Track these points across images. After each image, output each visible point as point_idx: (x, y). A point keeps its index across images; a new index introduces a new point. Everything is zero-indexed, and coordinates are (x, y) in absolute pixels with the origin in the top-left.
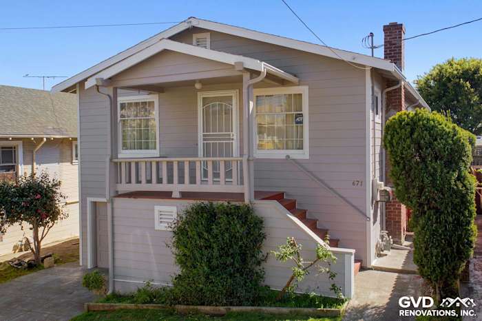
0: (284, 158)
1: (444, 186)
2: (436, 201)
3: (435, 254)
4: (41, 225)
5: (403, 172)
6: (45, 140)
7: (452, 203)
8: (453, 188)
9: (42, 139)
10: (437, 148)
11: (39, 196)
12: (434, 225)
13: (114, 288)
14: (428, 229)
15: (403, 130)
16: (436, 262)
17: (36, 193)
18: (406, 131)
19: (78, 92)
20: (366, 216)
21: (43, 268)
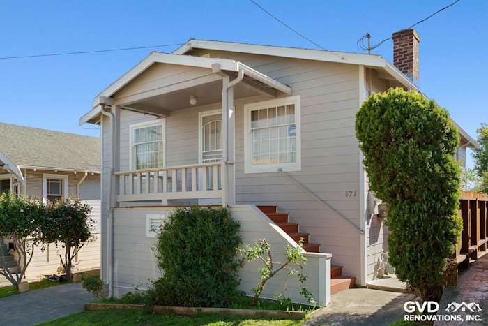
0: (276, 171)
1: (416, 168)
2: (409, 188)
3: (408, 249)
4: (73, 245)
5: (373, 159)
6: (86, 174)
7: (429, 190)
8: (428, 172)
9: (84, 173)
10: (408, 126)
11: (70, 217)
12: (406, 215)
13: (113, 293)
14: (399, 220)
15: (372, 112)
16: (409, 258)
17: (68, 214)
18: (375, 111)
19: (102, 123)
20: (359, 229)
21: (72, 282)
